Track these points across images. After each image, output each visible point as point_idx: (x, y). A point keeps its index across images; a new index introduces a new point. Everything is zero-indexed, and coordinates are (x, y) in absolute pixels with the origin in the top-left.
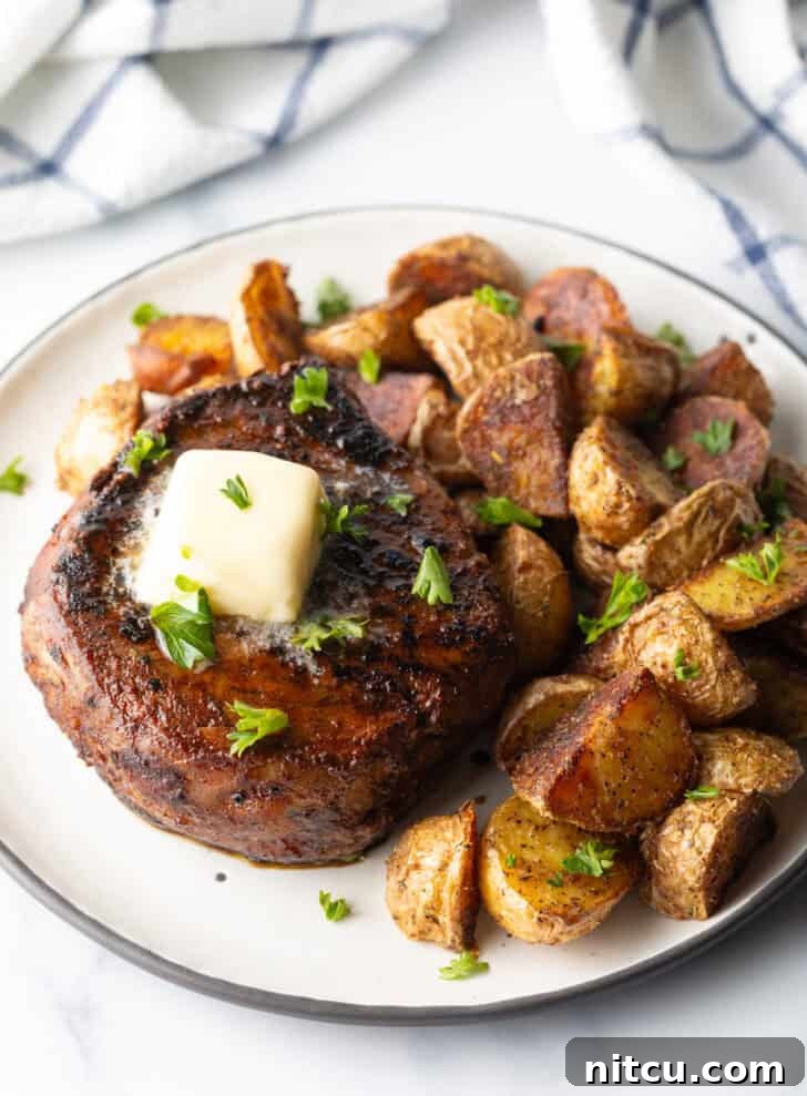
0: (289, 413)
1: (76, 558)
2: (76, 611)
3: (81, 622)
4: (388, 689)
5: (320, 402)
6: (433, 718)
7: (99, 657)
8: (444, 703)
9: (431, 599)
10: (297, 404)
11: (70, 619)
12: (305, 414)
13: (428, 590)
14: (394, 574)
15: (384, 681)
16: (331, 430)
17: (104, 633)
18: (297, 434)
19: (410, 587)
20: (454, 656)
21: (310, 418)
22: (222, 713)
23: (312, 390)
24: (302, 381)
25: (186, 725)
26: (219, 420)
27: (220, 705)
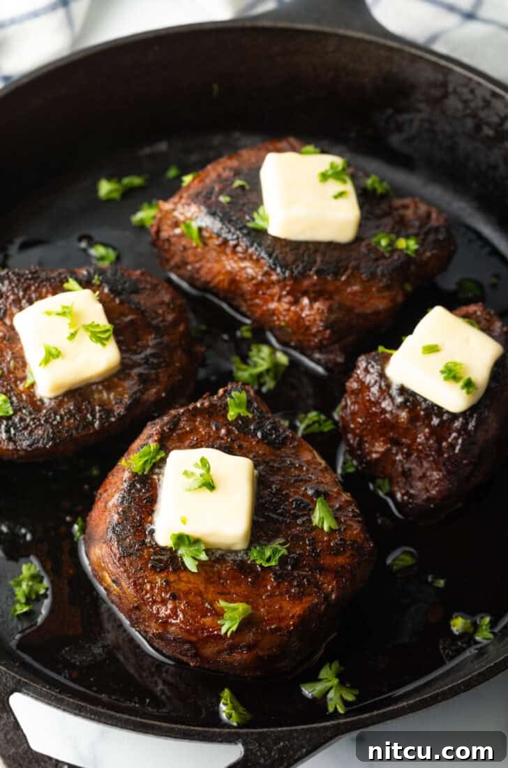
0: (227, 420)
1: (119, 524)
2: (124, 557)
3: (127, 563)
4: (306, 583)
5: (244, 412)
6: (333, 596)
7: (140, 584)
8: (338, 588)
9: (326, 528)
10: (232, 414)
11: (121, 562)
12: (236, 419)
13: (323, 523)
14: (300, 513)
15: (303, 579)
16: (252, 427)
17: (141, 569)
18: (234, 433)
19: (310, 521)
20: (340, 560)
21: (240, 422)
22: (214, 609)
23: (238, 406)
24: (232, 400)
25: (193, 617)
26: (188, 429)
27: (211, 604)
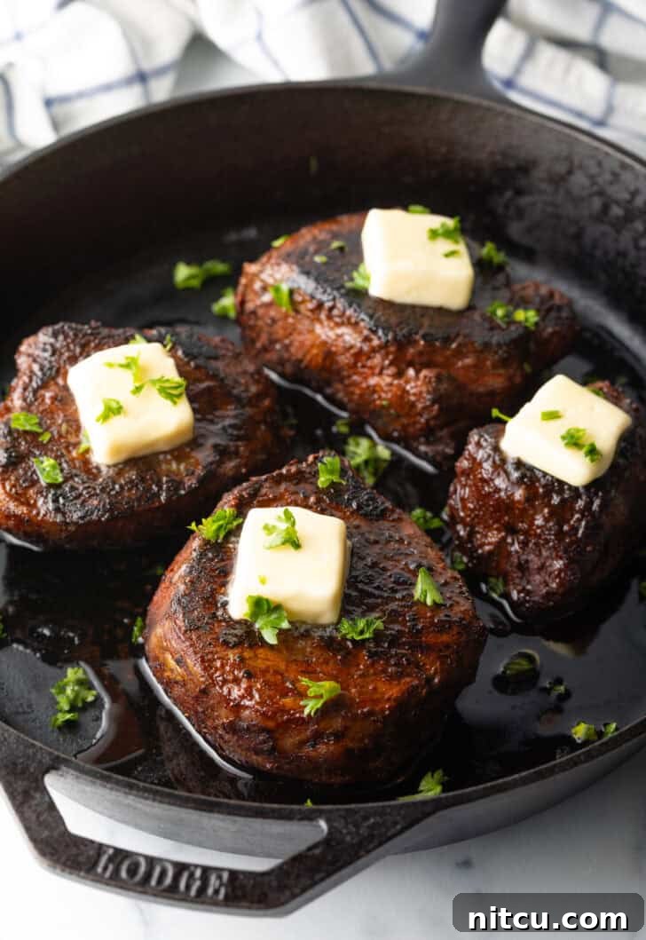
0: (318, 487)
1: (186, 595)
2: (191, 630)
3: (194, 637)
4: (405, 662)
5: (336, 479)
6: (436, 680)
7: (209, 660)
8: (442, 671)
9: (429, 602)
10: (323, 481)
11: (187, 636)
12: (328, 488)
13: (426, 596)
14: (399, 588)
15: (402, 658)
16: (346, 497)
17: (210, 644)
18: (325, 501)
19: (412, 596)
20: (445, 638)
21: (332, 491)
22: (296, 688)
23: (331, 472)
24: (323, 466)
25: (270, 697)
26: (271, 496)
27: (293, 683)
